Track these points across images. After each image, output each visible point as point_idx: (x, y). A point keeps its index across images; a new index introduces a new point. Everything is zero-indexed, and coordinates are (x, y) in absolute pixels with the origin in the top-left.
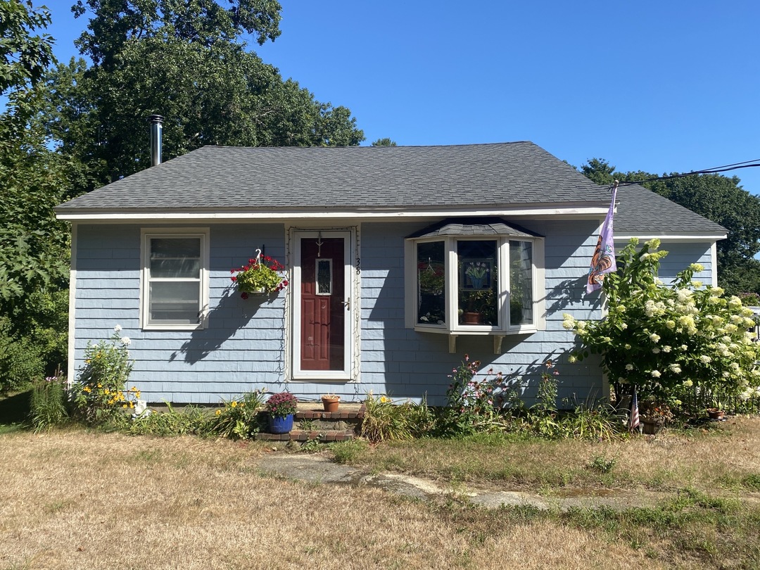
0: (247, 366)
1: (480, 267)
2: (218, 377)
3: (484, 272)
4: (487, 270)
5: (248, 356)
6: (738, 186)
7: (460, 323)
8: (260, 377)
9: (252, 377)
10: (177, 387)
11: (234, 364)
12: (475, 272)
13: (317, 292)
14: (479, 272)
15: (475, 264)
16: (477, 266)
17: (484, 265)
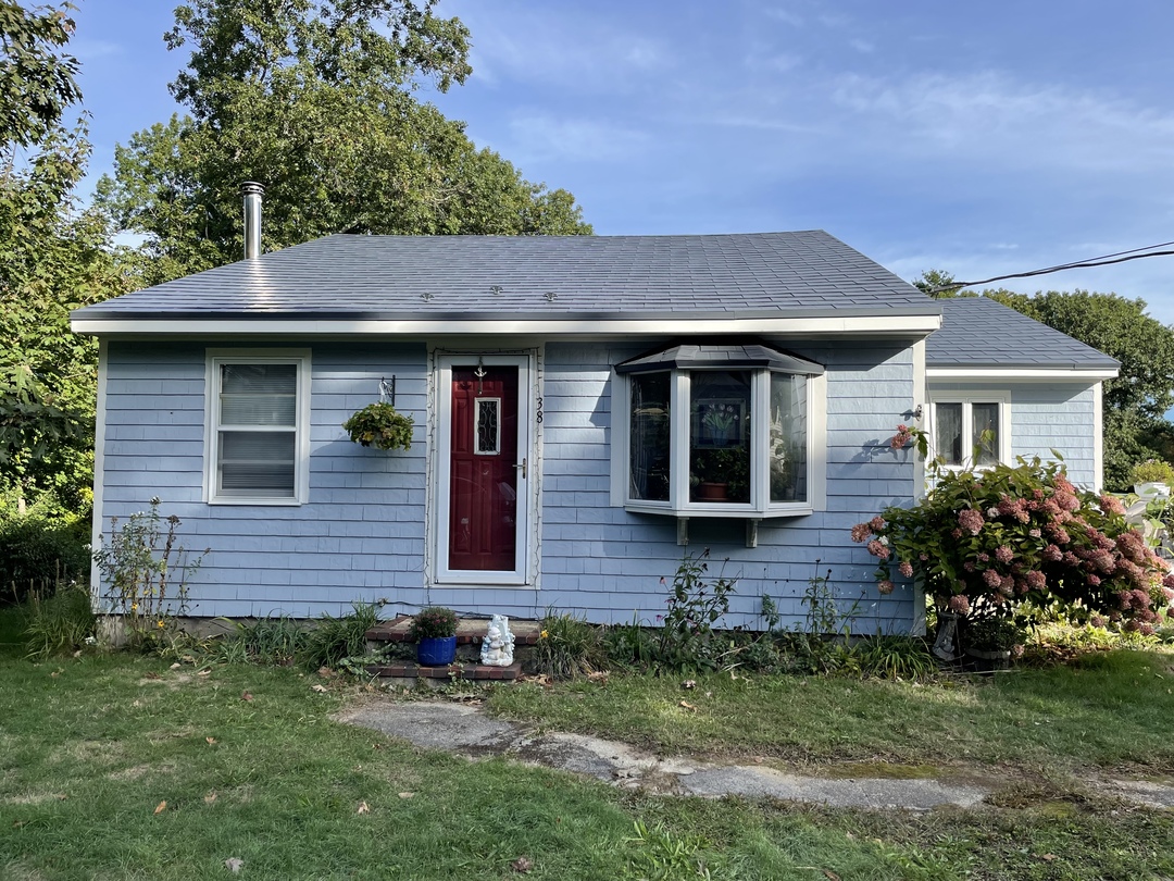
0: (367, 562)
1: (725, 411)
2: (323, 578)
3: (730, 420)
4: (736, 417)
5: (369, 546)
6: (1143, 312)
7: (693, 499)
8: (387, 579)
9: (374, 579)
10: (259, 593)
11: (347, 559)
12: (718, 422)
13: (477, 451)
14: (724, 419)
15: (717, 406)
16: (720, 411)
17: (730, 409)
